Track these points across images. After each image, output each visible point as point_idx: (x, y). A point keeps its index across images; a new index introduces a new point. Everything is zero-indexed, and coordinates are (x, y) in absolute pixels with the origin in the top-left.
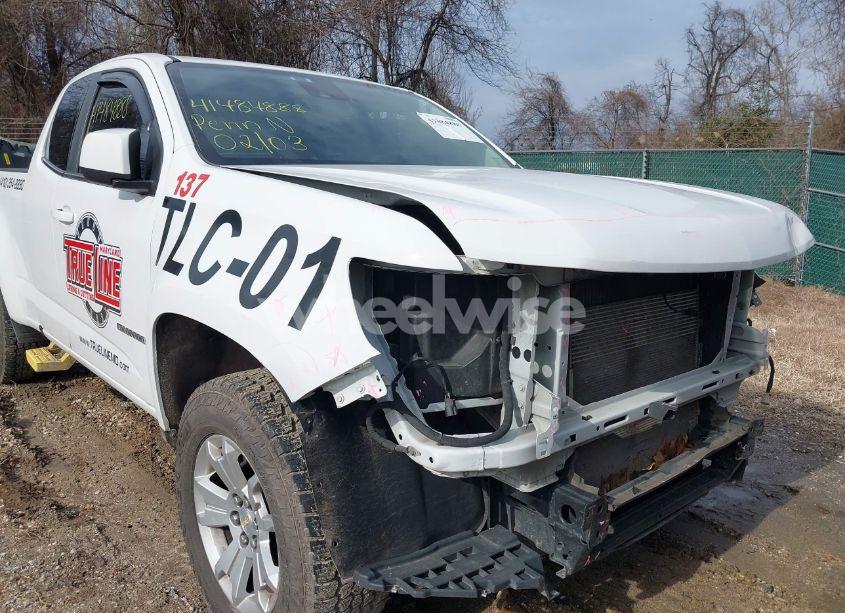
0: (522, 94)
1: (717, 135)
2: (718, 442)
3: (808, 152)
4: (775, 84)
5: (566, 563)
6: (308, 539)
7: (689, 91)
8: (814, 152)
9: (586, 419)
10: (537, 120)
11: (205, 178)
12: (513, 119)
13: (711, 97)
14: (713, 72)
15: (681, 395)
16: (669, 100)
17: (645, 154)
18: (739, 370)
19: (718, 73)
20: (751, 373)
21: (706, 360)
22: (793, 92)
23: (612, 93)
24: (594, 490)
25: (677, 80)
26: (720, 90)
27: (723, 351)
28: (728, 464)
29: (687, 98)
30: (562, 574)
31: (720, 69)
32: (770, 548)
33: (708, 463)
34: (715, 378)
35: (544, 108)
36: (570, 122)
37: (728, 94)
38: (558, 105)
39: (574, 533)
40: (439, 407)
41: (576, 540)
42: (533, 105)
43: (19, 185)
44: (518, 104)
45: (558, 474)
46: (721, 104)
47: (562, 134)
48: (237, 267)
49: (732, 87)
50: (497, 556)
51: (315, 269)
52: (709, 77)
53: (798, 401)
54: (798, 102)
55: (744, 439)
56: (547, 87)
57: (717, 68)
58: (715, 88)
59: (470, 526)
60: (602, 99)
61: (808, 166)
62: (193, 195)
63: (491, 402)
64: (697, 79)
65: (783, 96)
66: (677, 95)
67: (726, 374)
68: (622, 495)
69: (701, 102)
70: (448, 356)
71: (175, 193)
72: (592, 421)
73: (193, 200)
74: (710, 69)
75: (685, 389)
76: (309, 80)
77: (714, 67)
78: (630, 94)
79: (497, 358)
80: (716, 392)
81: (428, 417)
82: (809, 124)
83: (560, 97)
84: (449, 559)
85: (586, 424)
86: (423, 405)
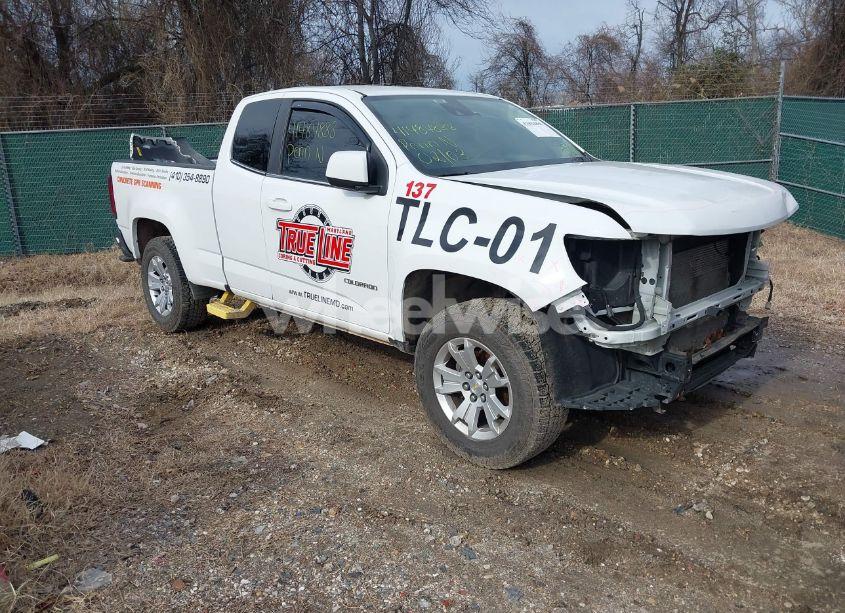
0: (496, 40)
1: (693, 80)
2: (741, 331)
3: (780, 100)
4: (744, 19)
5: (669, 395)
6: (535, 385)
7: (659, 28)
8: (784, 99)
9: (678, 315)
10: (511, 66)
11: (433, 186)
12: (488, 65)
13: (681, 34)
14: (682, 9)
15: (722, 303)
16: (640, 40)
17: (633, 108)
18: (753, 287)
19: (688, 11)
20: (760, 290)
21: (733, 283)
22: (760, 26)
23: (586, 37)
24: (685, 354)
25: (648, 19)
26: (690, 27)
27: (743, 276)
28: (747, 345)
29: (657, 36)
30: (666, 401)
31: (689, 6)
32: (770, 400)
33: (733, 347)
34: (740, 292)
35: (518, 54)
36: (544, 66)
37: (699, 31)
38: (532, 49)
39: (673, 377)
40: (602, 312)
41: (676, 381)
42: (507, 51)
43: (204, 180)
44: (493, 51)
45: (664, 347)
46: (691, 41)
47: (538, 78)
48: (481, 241)
49: (701, 24)
50: (631, 393)
51: (540, 241)
52: (679, 15)
53: (781, 315)
54: (765, 36)
55: (757, 329)
56: (520, 31)
57: (686, 5)
58: (684, 26)
59: (610, 380)
60: (576, 44)
61: (779, 113)
62: (426, 197)
63: (628, 309)
64: (667, 17)
65: (752, 31)
66: (648, 35)
67: (745, 290)
68: (696, 359)
69: (671, 39)
70: (605, 285)
71: (407, 195)
72: (682, 317)
73: (427, 200)
74: (680, 6)
75: (725, 299)
76: (444, 101)
77: (683, 5)
78: (604, 37)
79: (633, 284)
80: (739, 302)
81: (599, 317)
82: (780, 73)
83: (534, 41)
84: (606, 395)
85: (679, 319)
86: (595, 312)
